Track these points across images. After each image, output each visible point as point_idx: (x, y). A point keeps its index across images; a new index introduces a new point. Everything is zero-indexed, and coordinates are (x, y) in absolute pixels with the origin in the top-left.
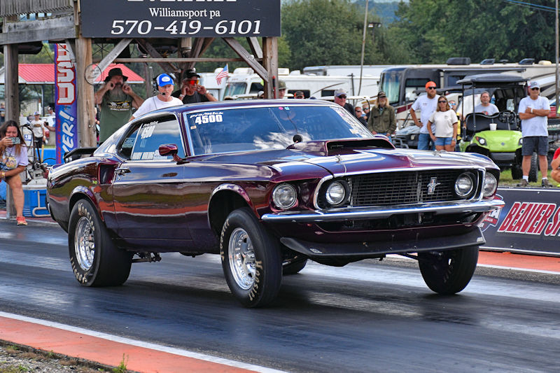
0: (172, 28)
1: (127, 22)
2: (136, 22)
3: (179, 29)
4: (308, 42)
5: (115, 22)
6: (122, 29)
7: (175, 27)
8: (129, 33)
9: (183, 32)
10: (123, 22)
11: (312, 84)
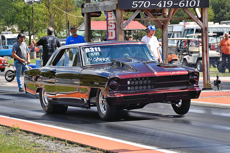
0: (159, 4)
1: (139, 2)
2: (143, 2)
3: (163, 5)
4: (222, 9)
5: (134, 2)
6: (137, 5)
7: (161, 4)
8: (140, 7)
9: (164, 6)
10: (137, 2)
11: (224, 29)
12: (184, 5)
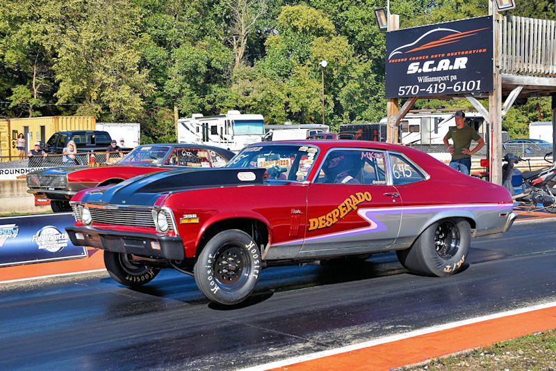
12: (460, 87)
